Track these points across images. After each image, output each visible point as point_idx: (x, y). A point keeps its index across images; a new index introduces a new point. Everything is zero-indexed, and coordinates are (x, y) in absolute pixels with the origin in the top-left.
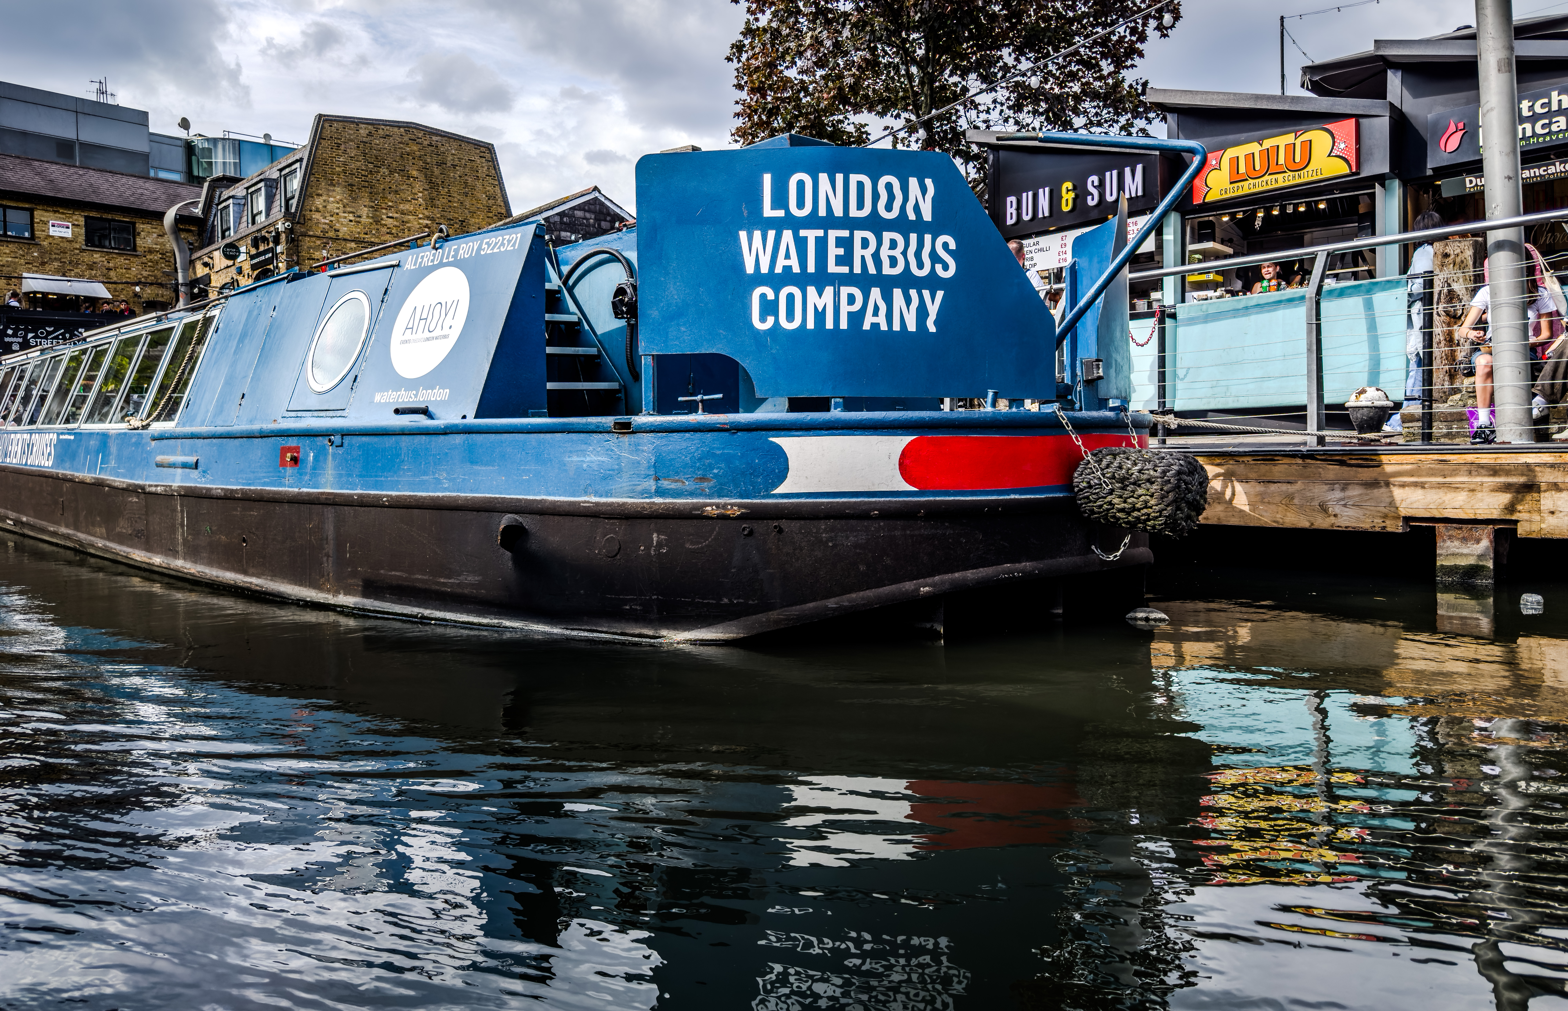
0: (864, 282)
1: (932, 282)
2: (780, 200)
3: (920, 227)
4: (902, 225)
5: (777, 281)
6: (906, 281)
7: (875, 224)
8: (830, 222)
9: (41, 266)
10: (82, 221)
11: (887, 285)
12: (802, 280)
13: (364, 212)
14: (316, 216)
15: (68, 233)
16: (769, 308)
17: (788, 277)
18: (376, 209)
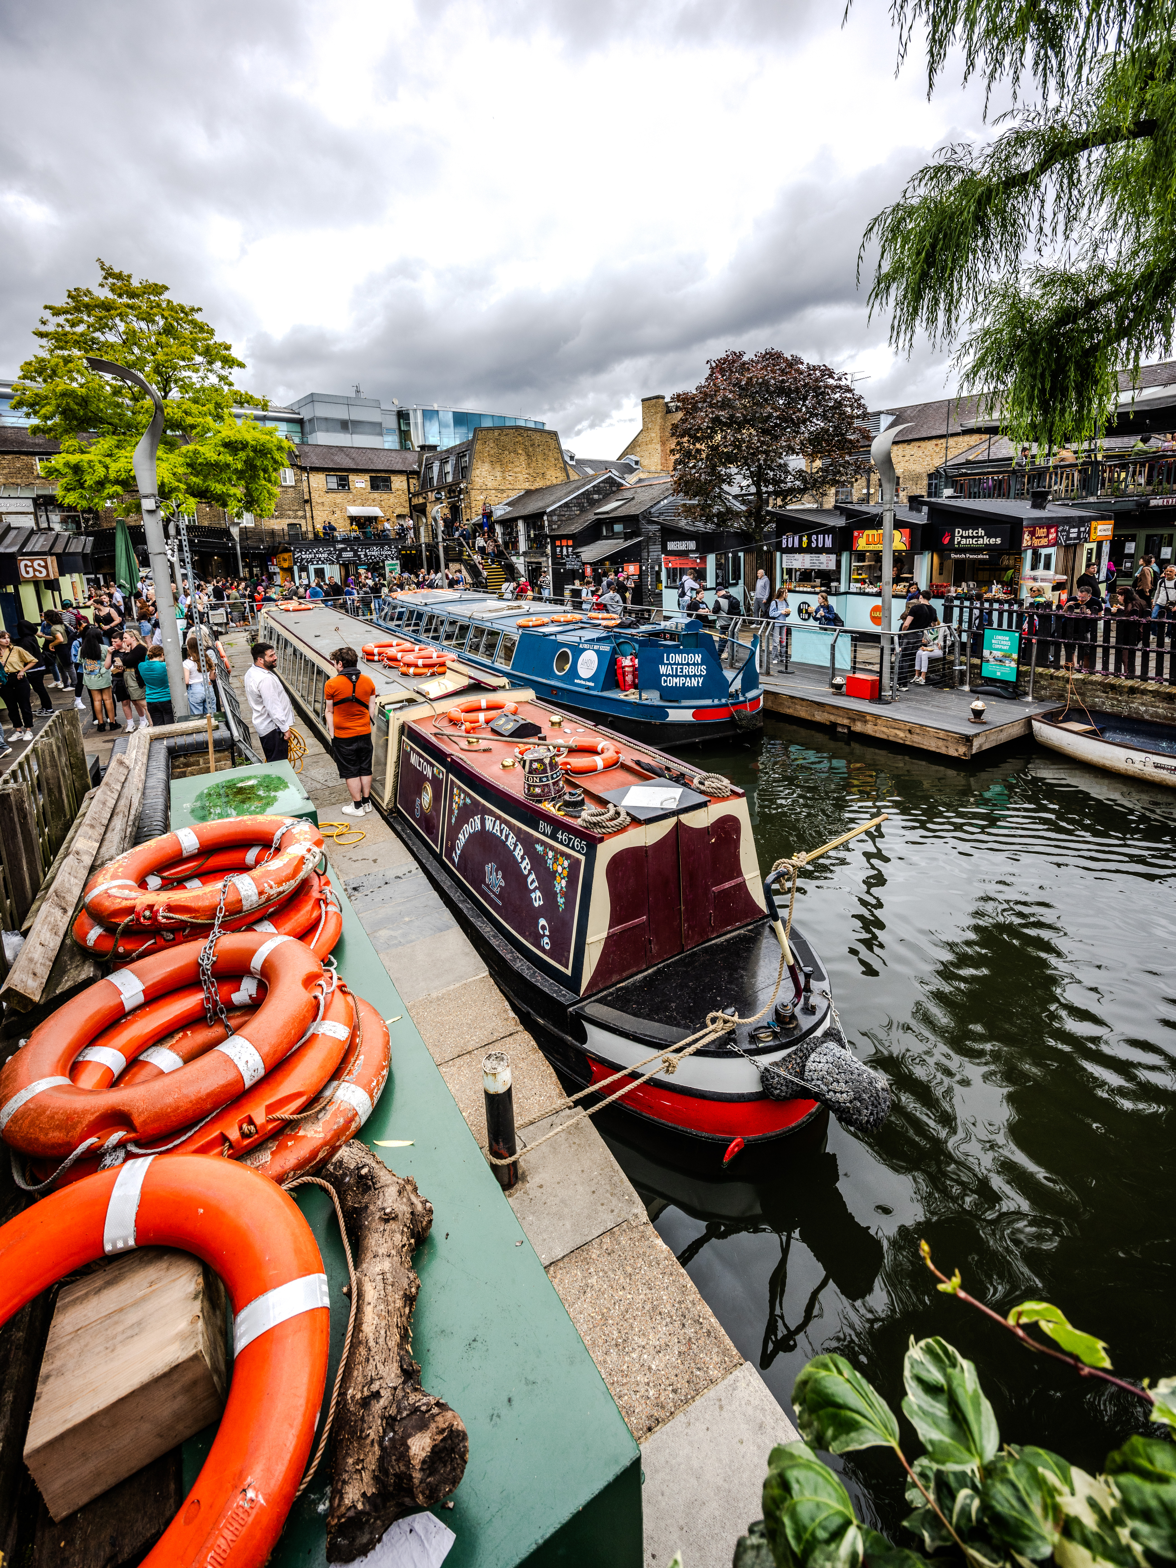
0: (686, 676)
1: (701, 676)
2: (668, 659)
3: (698, 664)
4: (694, 664)
5: (667, 676)
6: (695, 676)
7: (688, 664)
8: (678, 664)
9: (353, 502)
10: (368, 479)
11: (690, 677)
12: (672, 676)
13: (498, 474)
14: (477, 479)
15: (363, 485)
16: (665, 681)
17: (669, 675)
18: (503, 472)
